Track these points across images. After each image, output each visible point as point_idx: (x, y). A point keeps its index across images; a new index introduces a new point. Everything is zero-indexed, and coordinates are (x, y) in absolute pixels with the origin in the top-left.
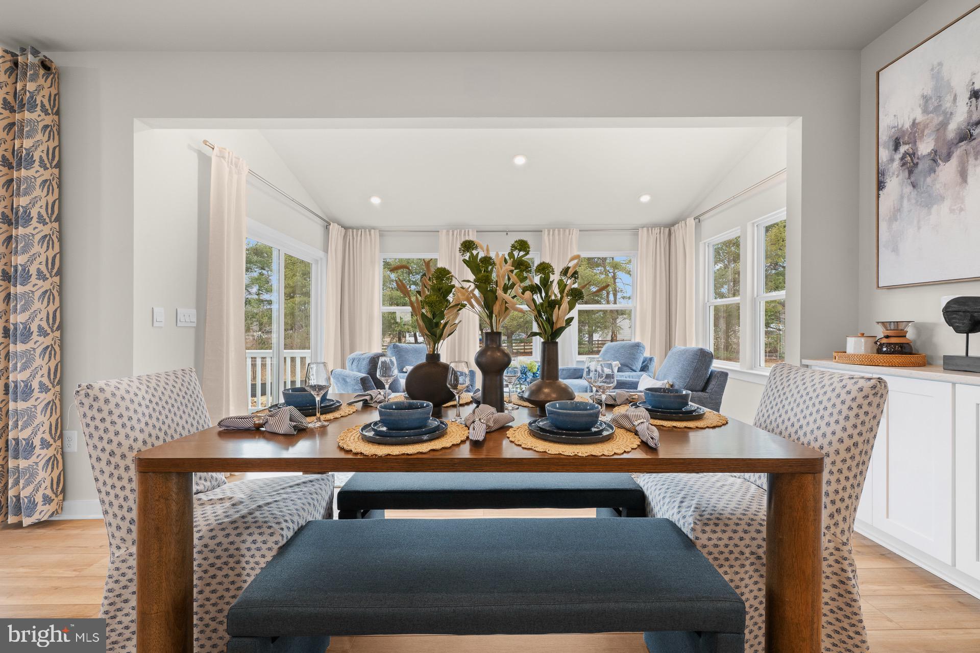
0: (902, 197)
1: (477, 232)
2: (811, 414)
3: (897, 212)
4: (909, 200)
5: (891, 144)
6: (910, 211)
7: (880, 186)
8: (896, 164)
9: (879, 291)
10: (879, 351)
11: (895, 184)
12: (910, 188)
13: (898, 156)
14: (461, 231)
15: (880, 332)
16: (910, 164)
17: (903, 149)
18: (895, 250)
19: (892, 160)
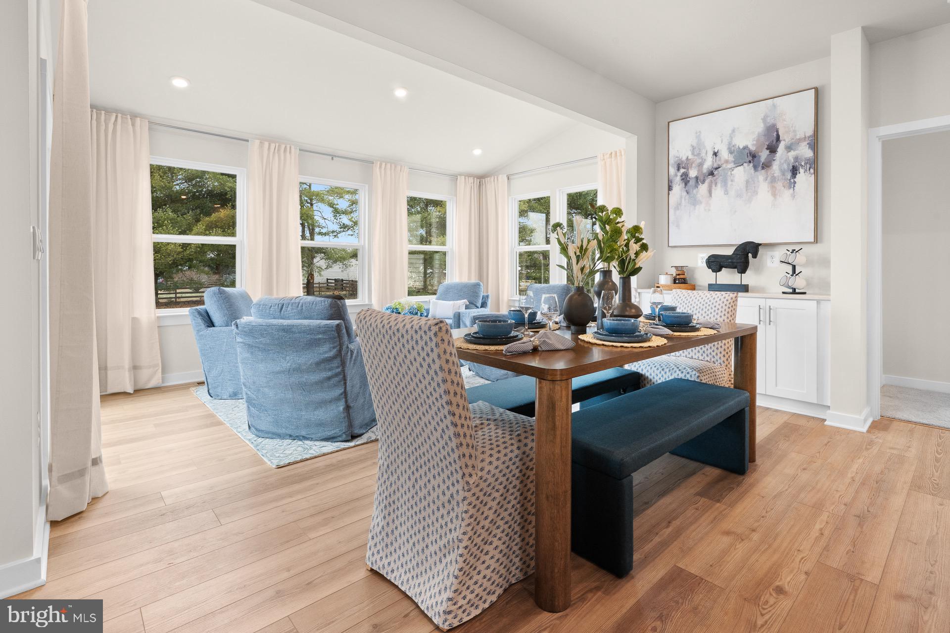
0: (681, 197)
1: (300, 150)
2: (711, 313)
3: (678, 206)
4: (685, 200)
5: (676, 166)
6: (685, 206)
7: (670, 188)
8: (678, 178)
9: (670, 248)
10: (675, 283)
11: (678, 188)
12: (685, 193)
13: (679, 174)
14: (279, 146)
15: (674, 272)
16: (685, 179)
17: (682, 171)
18: (678, 226)
19: (676, 175)
